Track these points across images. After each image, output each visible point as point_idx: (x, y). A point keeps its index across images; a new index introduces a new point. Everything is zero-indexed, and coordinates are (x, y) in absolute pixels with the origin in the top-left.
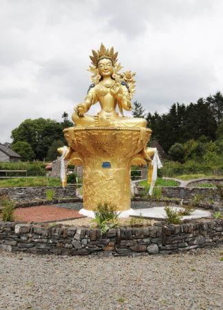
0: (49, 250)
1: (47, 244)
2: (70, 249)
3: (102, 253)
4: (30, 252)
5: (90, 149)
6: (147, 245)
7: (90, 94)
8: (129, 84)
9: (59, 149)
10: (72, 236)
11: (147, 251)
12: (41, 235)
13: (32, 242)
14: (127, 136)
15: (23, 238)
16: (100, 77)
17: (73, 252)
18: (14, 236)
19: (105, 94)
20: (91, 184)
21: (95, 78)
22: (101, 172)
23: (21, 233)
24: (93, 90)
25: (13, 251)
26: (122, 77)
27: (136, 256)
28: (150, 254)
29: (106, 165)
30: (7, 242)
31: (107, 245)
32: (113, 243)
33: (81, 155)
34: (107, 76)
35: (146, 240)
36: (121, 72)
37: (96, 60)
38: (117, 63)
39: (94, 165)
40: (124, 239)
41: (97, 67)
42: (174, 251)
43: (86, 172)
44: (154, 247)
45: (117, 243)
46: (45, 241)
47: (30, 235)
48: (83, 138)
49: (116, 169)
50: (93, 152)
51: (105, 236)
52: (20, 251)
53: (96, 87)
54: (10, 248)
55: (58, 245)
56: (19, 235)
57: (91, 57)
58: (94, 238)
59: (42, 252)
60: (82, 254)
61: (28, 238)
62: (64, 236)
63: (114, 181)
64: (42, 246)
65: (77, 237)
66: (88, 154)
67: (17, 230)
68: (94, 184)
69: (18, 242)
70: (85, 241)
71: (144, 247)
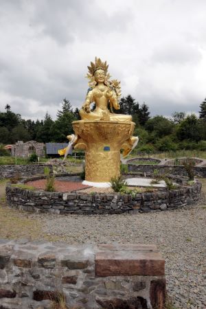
0: (93, 211)
1: (92, 207)
2: (109, 209)
3: (132, 212)
4: (77, 213)
5: (96, 137)
6: (160, 204)
7: (89, 95)
8: (117, 90)
9: (68, 137)
10: (111, 200)
11: (160, 209)
12: (86, 200)
13: (78, 206)
14: (122, 128)
15: (71, 204)
16: (96, 83)
17: (112, 212)
18: (62, 202)
19: (101, 96)
20: (94, 163)
21: (92, 83)
22: (102, 154)
23: (68, 200)
24: (91, 92)
25: (61, 213)
26: (111, 84)
27: (154, 212)
28: (162, 210)
29: (107, 149)
30: (54, 207)
31: (135, 205)
32: (139, 204)
33: (86, 141)
34: (101, 83)
35: (159, 201)
36: (110, 80)
37: (93, 70)
38: (107, 73)
39: (97, 149)
40: (146, 201)
41: (93, 75)
42: (175, 208)
43: (90, 154)
44: (164, 206)
45: (142, 204)
46: (89, 204)
47: (77, 201)
48: (91, 129)
49: (113, 152)
50: (97, 140)
51: (134, 199)
52: (68, 213)
53: (94, 90)
54: (59, 212)
55: (100, 207)
56: (66, 202)
57: (89, 67)
58: (126, 201)
59: (87, 213)
60: (118, 213)
61: (75, 203)
62: (105, 200)
63: (112, 161)
64: (88, 209)
65: (114, 201)
66: (93, 141)
67: (65, 198)
68: (97, 163)
69: (65, 206)
70: (120, 204)
71: (158, 206)
